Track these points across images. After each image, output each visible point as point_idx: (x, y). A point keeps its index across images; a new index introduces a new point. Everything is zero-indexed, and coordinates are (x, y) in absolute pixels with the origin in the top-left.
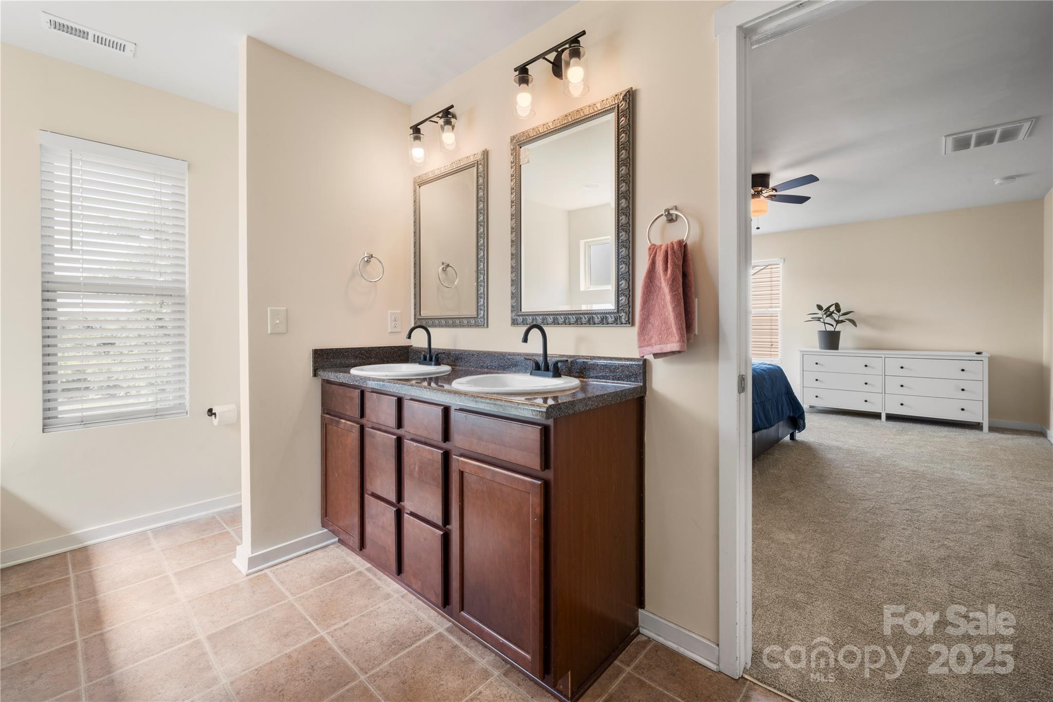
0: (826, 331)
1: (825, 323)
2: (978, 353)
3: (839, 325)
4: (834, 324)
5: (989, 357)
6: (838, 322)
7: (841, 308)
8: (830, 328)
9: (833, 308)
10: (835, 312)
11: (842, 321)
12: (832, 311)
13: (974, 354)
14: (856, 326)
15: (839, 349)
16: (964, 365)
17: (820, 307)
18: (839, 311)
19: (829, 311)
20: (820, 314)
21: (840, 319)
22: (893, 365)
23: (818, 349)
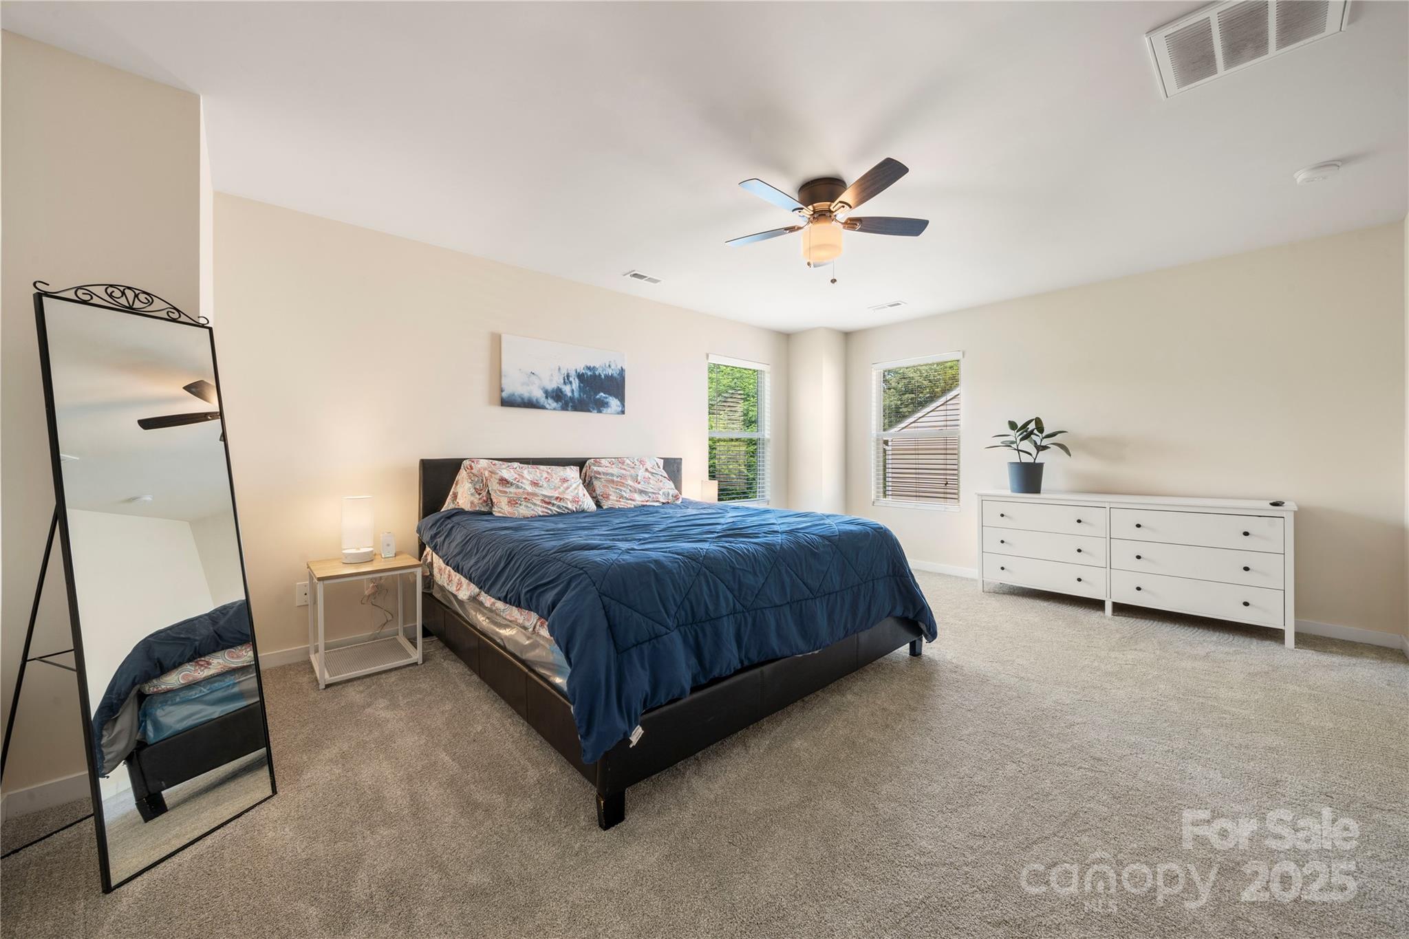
0: (1021, 464)
1: (1019, 451)
2: (1275, 504)
3: (1040, 452)
4: (1033, 451)
5: (1295, 512)
6: (1041, 448)
7: (1044, 426)
8: (1026, 459)
9: (1032, 426)
10: (1035, 431)
11: (1045, 448)
12: (1030, 430)
13: (1266, 504)
14: (1070, 455)
15: (1042, 491)
16: (1247, 524)
17: (1013, 425)
18: (1041, 430)
19: (1026, 431)
20: (1014, 435)
21: (1043, 444)
22: (1123, 521)
23: (1008, 492)
